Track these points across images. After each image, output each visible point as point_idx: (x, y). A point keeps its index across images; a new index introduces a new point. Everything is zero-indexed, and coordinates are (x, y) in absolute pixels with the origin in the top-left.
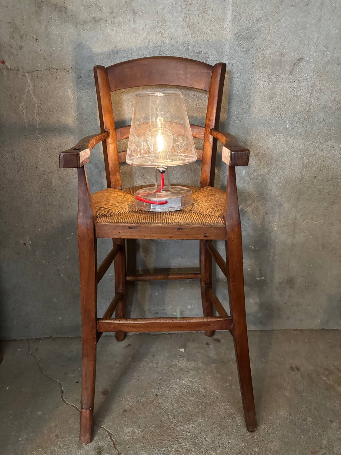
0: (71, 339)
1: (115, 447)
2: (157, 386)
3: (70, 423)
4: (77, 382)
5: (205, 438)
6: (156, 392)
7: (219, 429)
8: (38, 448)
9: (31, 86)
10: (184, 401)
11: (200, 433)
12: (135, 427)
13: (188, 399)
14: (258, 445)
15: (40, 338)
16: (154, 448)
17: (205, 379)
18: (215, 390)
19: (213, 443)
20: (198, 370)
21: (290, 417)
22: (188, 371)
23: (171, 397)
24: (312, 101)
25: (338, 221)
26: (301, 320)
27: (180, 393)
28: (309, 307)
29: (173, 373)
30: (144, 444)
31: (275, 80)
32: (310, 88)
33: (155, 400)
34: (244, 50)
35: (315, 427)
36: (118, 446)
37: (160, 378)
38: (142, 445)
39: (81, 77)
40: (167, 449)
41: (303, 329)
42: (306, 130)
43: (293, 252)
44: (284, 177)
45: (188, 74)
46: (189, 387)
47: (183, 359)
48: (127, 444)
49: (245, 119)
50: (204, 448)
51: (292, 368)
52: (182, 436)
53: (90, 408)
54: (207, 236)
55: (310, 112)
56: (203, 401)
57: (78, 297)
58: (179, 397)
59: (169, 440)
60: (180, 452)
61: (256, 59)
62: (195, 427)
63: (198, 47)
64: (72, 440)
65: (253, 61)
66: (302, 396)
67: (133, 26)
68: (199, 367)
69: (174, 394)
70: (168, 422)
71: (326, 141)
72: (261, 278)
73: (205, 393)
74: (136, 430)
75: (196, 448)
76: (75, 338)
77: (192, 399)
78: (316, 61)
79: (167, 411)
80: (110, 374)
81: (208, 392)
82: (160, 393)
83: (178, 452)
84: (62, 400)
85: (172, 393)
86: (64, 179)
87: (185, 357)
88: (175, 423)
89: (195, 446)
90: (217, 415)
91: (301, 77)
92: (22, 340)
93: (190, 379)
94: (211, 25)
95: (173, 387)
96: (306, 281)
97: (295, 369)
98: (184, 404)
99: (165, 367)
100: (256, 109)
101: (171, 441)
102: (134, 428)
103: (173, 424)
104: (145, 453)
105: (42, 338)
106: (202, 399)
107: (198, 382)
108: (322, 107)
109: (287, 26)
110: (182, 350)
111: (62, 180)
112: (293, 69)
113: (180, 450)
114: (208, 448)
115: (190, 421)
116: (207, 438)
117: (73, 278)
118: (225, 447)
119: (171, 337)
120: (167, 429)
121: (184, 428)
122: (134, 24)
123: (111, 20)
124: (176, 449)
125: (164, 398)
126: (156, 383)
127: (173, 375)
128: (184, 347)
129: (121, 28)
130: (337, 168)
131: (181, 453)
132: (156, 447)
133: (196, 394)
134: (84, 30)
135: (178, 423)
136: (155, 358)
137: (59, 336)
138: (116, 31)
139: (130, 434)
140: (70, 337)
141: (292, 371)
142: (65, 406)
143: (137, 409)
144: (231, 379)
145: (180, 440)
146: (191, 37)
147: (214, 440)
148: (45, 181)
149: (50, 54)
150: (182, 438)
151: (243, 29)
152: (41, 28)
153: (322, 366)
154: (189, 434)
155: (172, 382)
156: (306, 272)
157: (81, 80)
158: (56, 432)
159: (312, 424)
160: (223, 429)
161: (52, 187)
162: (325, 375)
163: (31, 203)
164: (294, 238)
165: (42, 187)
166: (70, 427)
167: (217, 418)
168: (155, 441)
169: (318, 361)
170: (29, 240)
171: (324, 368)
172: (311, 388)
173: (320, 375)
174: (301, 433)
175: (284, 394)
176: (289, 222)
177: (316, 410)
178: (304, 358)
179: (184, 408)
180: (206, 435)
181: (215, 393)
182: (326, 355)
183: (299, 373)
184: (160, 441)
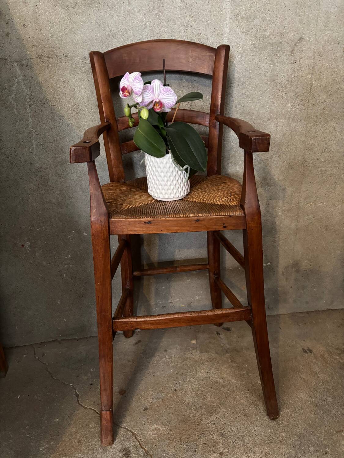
0: (78, 340)
1: (141, 446)
2: (175, 380)
3: (91, 427)
4: (91, 384)
5: (231, 429)
6: (175, 387)
7: (243, 418)
8: (61, 456)
9: (21, 78)
10: (204, 393)
11: (225, 423)
12: (158, 424)
14: (285, 430)
15: (45, 342)
16: (182, 443)
17: (222, 369)
18: (233, 379)
19: (239, 432)
20: (213, 361)
21: (311, 399)
22: (203, 363)
23: (190, 391)
24: (313, 82)
25: (340, 203)
26: (307, 303)
27: (198, 385)
28: (314, 289)
29: (188, 366)
30: (170, 440)
31: (276, 61)
32: (311, 69)
33: (175, 395)
34: (244, 30)
36: (144, 445)
37: (176, 372)
38: (168, 442)
39: (75, 65)
40: (195, 444)
41: (309, 311)
42: (308, 112)
43: (297, 236)
44: (287, 161)
45: (190, 58)
46: (206, 378)
47: (196, 351)
48: (154, 443)
49: (247, 103)
50: (232, 439)
51: (305, 350)
52: (208, 428)
53: (111, 410)
54: (226, 226)
55: (311, 93)
57: (83, 296)
58: (198, 390)
59: (195, 434)
60: (208, 445)
61: (256, 40)
62: (219, 418)
63: (197, 29)
64: (96, 444)
65: (254, 43)
66: (318, 377)
67: (128, 7)
68: (213, 358)
69: (193, 388)
70: (191, 416)
71: (327, 122)
72: (267, 264)
73: (223, 383)
74: (160, 428)
75: (223, 439)
76: (81, 339)
77: (212, 390)
78: (316, 41)
79: (188, 405)
80: (124, 372)
81: (226, 382)
82: (179, 387)
83: (206, 445)
84: (78, 404)
85: (190, 386)
86: (61, 175)
87: (198, 349)
88: (199, 416)
89: (223, 437)
90: (238, 404)
91: (302, 58)
92: (25, 346)
93: (206, 371)
94: (210, 5)
95: (191, 380)
96: (311, 264)
97: (308, 351)
98: (204, 397)
99: (179, 361)
100: (258, 92)
101: (197, 435)
103: (197, 418)
104: (172, 449)
105: (47, 342)
106: (222, 390)
107: (215, 372)
108: (323, 87)
109: (286, 5)
110: (194, 342)
111: (60, 176)
112: (293, 50)
113: (207, 442)
114: (236, 438)
115: (213, 412)
116: (232, 428)
117: (76, 277)
118: (252, 436)
119: (180, 329)
120: (191, 423)
121: (209, 421)
122: (129, 6)
123: (105, 2)
124: (204, 442)
125: (183, 392)
126: (173, 377)
127: (189, 368)
128: (196, 338)
129: (115, 10)
130: (339, 149)
131: (210, 445)
132: (184, 442)
133: (215, 385)
134: (76, 14)
135: (201, 416)
136: (168, 352)
137: (65, 338)
138: (110, 14)
139: (155, 432)
140: (76, 339)
141: (304, 353)
142: (83, 410)
143: (158, 405)
144: (247, 367)
145: (206, 433)
146: (189, 19)
147: (240, 429)
148: (42, 178)
149: (39, 41)
150: (208, 430)
151: (242, 9)
152: (28, 13)
153: (333, 346)
154: (214, 426)
155: (189, 375)
156: (310, 255)
157: (75, 68)
158: (78, 438)
159: (332, 404)
160: (247, 417)
161: (49, 183)
162: (337, 355)
163: (27, 202)
164: (298, 221)
165: (38, 185)
166: (92, 431)
167: (240, 407)
168: (181, 437)
169: (329, 341)
170: (27, 241)
171: (335, 348)
172: (325, 369)
173: (333, 355)
174: (323, 414)
175: (301, 377)
176: (293, 206)
177: (335, 390)
178: (315, 339)
179: (206, 400)
180: (232, 425)
181: (233, 382)
182: (335, 335)
183: (312, 355)
184: (186, 436)
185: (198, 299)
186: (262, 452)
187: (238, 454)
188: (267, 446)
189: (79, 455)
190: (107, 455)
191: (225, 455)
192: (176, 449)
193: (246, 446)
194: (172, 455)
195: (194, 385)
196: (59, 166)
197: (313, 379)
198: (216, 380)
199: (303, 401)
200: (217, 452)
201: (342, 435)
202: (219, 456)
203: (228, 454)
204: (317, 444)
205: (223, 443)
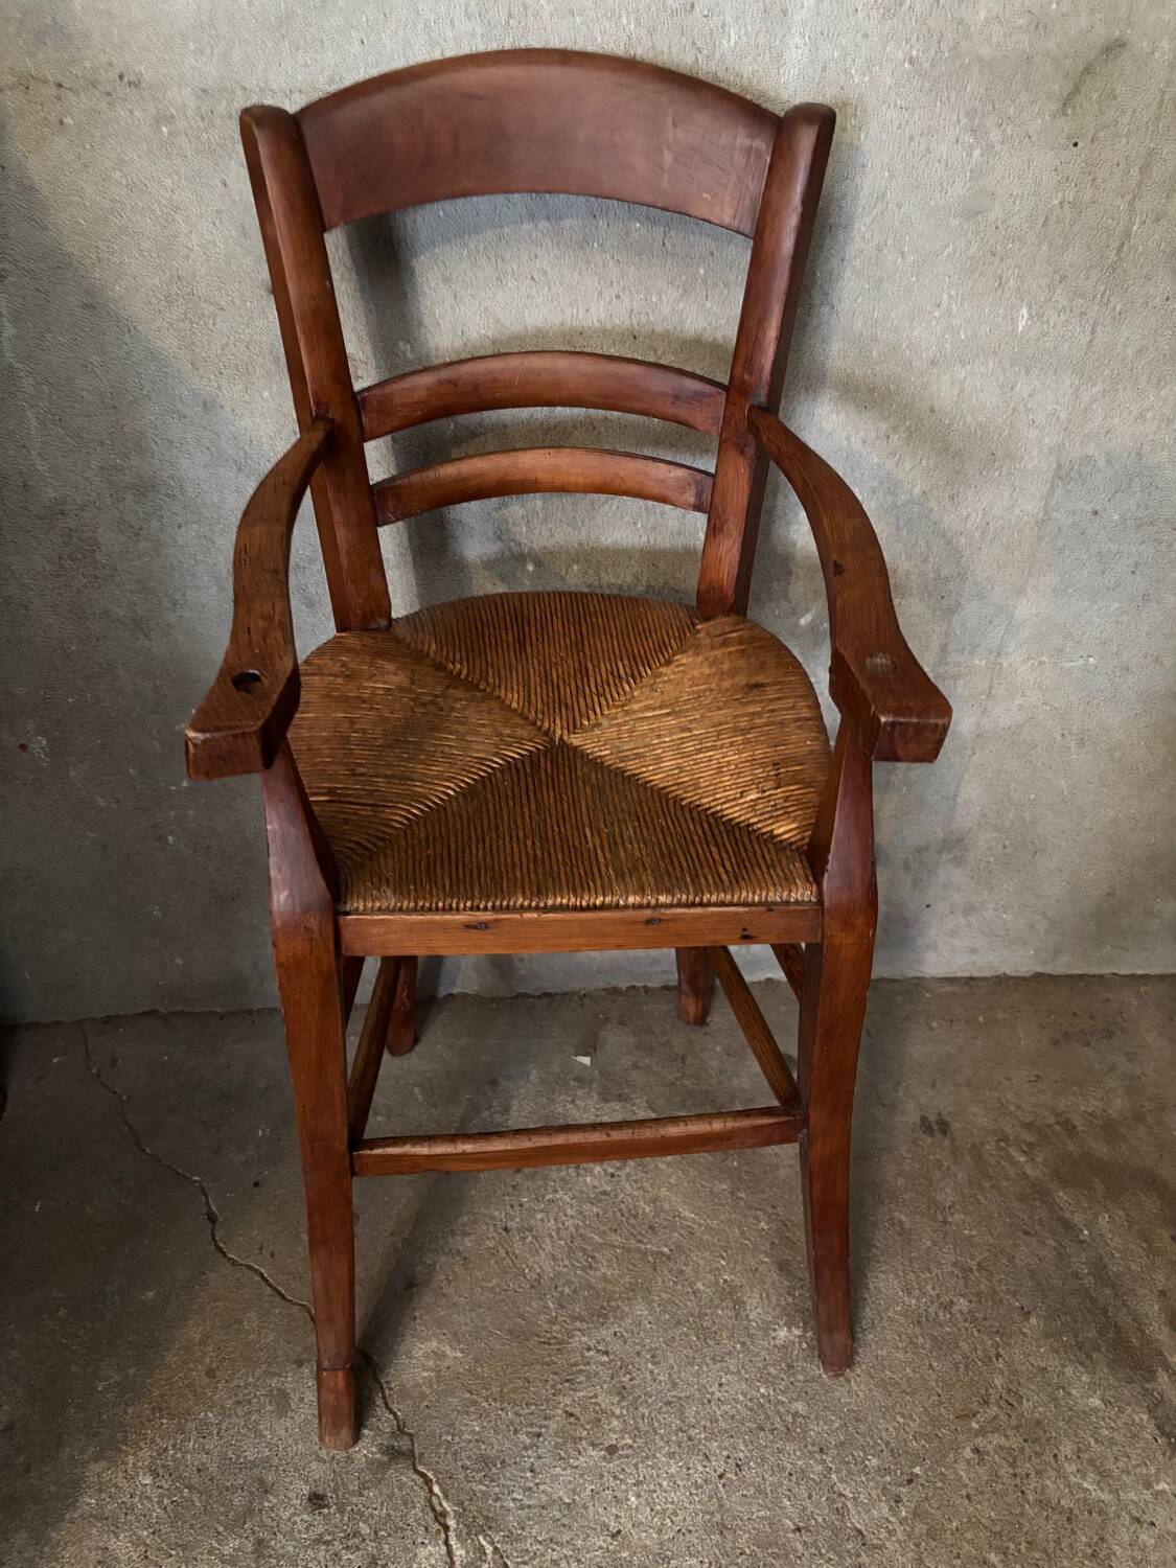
0: (221, 1019)
1: (386, 1404)
2: (508, 1195)
4: (256, 1184)
5: (652, 1372)
6: (505, 1216)
7: (695, 1341)
8: (158, 1415)
10: (590, 1248)
11: (638, 1354)
12: (443, 1337)
14: (806, 1393)
15: (118, 1016)
16: (503, 1405)
17: (657, 1166)
18: (686, 1207)
19: (675, 1385)
21: (906, 1298)
23: (551, 1236)
24: (1135, 228)
25: (1147, 661)
27: (579, 1219)
28: (1004, 916)
30: (472, 1394)
31: (995, 134)
32: (1135, 171)
33: (502, 1246)
35: (976, 1333)
36: (396, 1401)
38: (465, 1399)
39: (169, 119)
40: (542, 1410)
41: (975, 976)
42: (1091, 341)
46: (604, 1197)
47: (588, 1093)
48: (423, 1396)
50: (649, 1406)
51: (926, 1124)
52: (585, 1365)
56: (648, 1246)
57: (234, 900)
58: (575, 1235)
59: (547, 1381)
60: (578, 1419)
61: (926, 44)
62: (622, 1336)
64: (257, 1386)
65: (914, 53)
66: (945, 1222)
69: (560, 1225)
70: (542, 1319)
73: (654, 1217)
74: (448, 1349)
75: (624, 1404)
76: (233, 1014)
77: (615, 1239)
79: (539, 1282)
81: (663, 1215)
82: (518, 1220)
83: (572, 1420)
84: (213, 1247)
85: (552, 1221)
87: (594, 1086)
88: (564, 1325)
89: (623, 1398)
91: (1105, 128)
92: (59, 1023)
93: (610, 1170)
95: (558, 1200)
96: (1007, 843)
97: (936, 1128)
98: (590, 1260)
101: (551, 1383)
102: (440, 1341)
103: (557, 1327)
104: (475, 1423)
105: (125, 1017)
106: (646, 1241)
107: (635, 1178)
108: (1168, 249)
110: (586, 1060)
111: (137, 534)
113: (577, 1411)
114: (660, 1404)
115: (607, 1315)
116: (656, 1371)
117: (209, 846)
118: (709, 1401)
119: (550, 1005)
120: (540, 1343)
121: (591, 1340)
124: (568, 1409)
125: (530, 1238)
126: (505, 1184)
128: (590, 1047)
131: (582, 1420)
132: (509, 1404)
133: (628, 1223)
135: (572, 1324)
136: (500, 1088)
137: (180, 1008)
139: (431, 1363)
140: (218, 1013)
141: (924, 1132)
142: (226, 1269)
143: (448, 1276)
144: (736, 1168)
145: (578, 1380)
147: (679, 1378)
148: (70, 536)
149: (18, 16)
150: (585, 1371)
153: (1020, 1113)
154: (605, 1358)
155: (555, 1181)
156: (1011, 816)
157: (170, 133)
158: (208, 1359)
159: (966, 1320)
160: (705, 1339)
161: (98, 556)
162: (1025, 1148)
163: (24, 611)
164: (986, 712)
165: (60, 558)
166: (248, 1343)
167: (689, 1304)
168: (506, 1385)
169: (1010, 1096)
170: (38, 735)
171: (1022, 1122)
172: (975, 1195)
173: (1008, 1148)
174: (930, 1352)
175: (893, 1219)
176: (977, 662)
177: (985, 1273)
178: (968, 1084)
179: (592, 1273)
180: (656, 1360)
181: (685, 1219)
182: (1035, 1073)
183: (947, 1142)
184: (520, 1383)
186: (729, 1457)
187: (658, 1455)
188: (744, 1441)
189: (206, 1415)
190: (289, 1423)
191: (621, 1456)
192: (485, 1424)
193: (685, 1432)
194: (471, 1441)
195: (566, 1216)
196: (130, 498)
197: (929, 1230)
198: (635, 1206)
199: (882, 1302)
200: (601, 1444)
201: (970, 1429)
202: (604, 1458)
203: (630, 1451)
204: (892, 1450)
205: (622, 1415)
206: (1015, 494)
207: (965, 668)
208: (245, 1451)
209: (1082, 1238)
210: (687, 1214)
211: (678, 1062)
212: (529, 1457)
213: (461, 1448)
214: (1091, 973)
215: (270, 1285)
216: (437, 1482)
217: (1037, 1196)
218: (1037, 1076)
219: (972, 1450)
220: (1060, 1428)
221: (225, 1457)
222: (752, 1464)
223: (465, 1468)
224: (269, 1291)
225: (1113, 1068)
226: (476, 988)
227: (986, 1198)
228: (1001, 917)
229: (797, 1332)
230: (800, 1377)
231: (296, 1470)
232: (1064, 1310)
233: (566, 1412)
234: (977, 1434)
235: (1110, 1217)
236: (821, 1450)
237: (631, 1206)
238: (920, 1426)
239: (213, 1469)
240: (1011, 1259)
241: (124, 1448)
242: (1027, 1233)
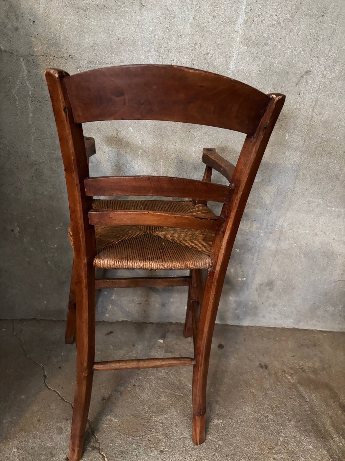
0: (55, 322)
1: (93, 433)
2: (135, 376)
4: (60, 368)
5: (176, 430)
6: (134, 382)
8: (21, 431)
9: (26, 73)
10: (159, 393)
11: (172, 424)
13: (163, 391)
14: (223, 439)
15: (24, 319)
16: (129, 436)
17: (181, 371)
19: (182, 434)
21: (254, 414)
23: (147, 388)
24: (314, 116)
25: (322, 233)
26: (276, 319)
27: (156, 384)
28: (284, 308)
30: (120, 432)
31: (279, 90)
32: (314, 102)
33: (133, 390)
34: (252, 56)
35: (275, 425)
36: (96, 433)
38: (117, 434)
39: (80, 67)
40: (141, 439)
41: (276, 327)
42: (304, 144)
43: (275, 258)
46: (165, 379)
50: (174, 439)
51: (261, 365)
52: (155, 426)
55: (310, 126)
58: (155, 388)
59: (143, 430)
60: (152, 442)
61: (263, 68)
62: (167, 418)
63: (206, 49)
64: (53, 425)
65: (260, 69)
66: (266, 393)
67: (139, 18)
69: (151, 386)
70: (143, 412)
71: (322, 156)
72: (243, 279)
73: (179, 385)
74: (113, 419)
75: (166, 438)
76: (59, 321)
77: (167, 391)
78: (323, 75)
79: (143, 401)
81: (181, 385)
82: (138, 383)
83: (150, 442)
84: (44, 385)
85: (148, 384)
86: (56, 170)
87: (164, 348)
88: (150, 414)
91: (306, 91)
92: (6, 320)
93: (167, 371)
94: (222, 26)
95: (150, 378)
96: (285, 285)
97: (264, 367)
98: (159, 396)
101: (144, 431)
102: (111, 416)
103: (147, 415)
104: (120, 441)
105: (26, 319)
106: (176, 392)
107: (174, 374)
108: (322, 122)
109: (299, 36)
110: (161, 341)
112: (299, 81)
113: (152, 439)
114: (177, 439)
115: (163, 412)
116: (177, 429)
117: (59, 266)
119: (152, 326)
120: (142, 419)
121: (158, 419)
122: (140, 16)
123: (116, 9)
124: (149, 439)
125: (141, 388)
126: (135, 373)
128: (163, 337)
129: (126, 19)
130: (329, 183)
131: (153, 442)
132: (131, 436)
133: (171, 386)
134: (87, 17)
135: (152, 414)
136: (135, 347)
137: (43, 318)
138: (121, 23)
140: (54, 320)
141: (260, 368)
142: (47, 391)
143: (115, 397)
145: (153, 430)
146: (199, 37)
147: (184, 432)
148: (37, 171)
149: (47, 39)
151: (254, 34)
152: (39, 10)
153: (289, 365)
154: (162, 425)
155: (150, 373)
156: (286, 277)
157: (79, 71)
158: (39, 417)
159: (272, 421)
161: (43, 177)
162: (290, 374)
163: (20, 191)
164: (278, 244)
165: (33, 177)
166: (52, 413)
167: (188, 411)
168: (130, 430)
169: (286, 359)
170: (17, 227)
171: (289, 367)
172: (275, 386)
173: (285, 374)
174: (261, 430)
175: (251, 391)
176: (276, 229)
177: (278, 408)
178: (274, 356)
179: (159, 399)
180: (177, 426)
181: (188, 386)
182: (293, 354)
183: (267, 371)
184: (134, 430)
185: (173, 301)
186: (198, 456)
187: (176, 454)
188: (203, 452)
189: (36, 432)
190: (62, 437)
191: (164, 454)
192: (123, 441)
193: (185, 448)
194: (118, 446)
195: (153, 383)
197: (261, 395)
198: (173, 382)
199: (247, 414)
200: (158, 450)
201: (273, 452)
202: (159, 454)
203: (167, 452)
204: (248, 457)
205: (165, 442)
206: (286, 182)
207: (273, 231)
208: (47, 444)
209: (307, 400)
210: (189, 385)
211: (189, 344)
212: (136, 452)
213: (115, 448)
214: (309, 329)
215: (60, 397)
216: (106, 457)
217: (294, 388)
218: (294, 355)
219: (273, 459)
220: (300, 454)
221: (40, 445)
222: (205, 458)
223: (115, 454)
224: (60, 398)
225: (316, 355)
226: (131, 319)
227: (278, 387)
228: (283, 309)
229: (221, 421)
230: (221, 434)
231: (63, 450)
232: (301, 420)
233: (148, 439)
234: (275, 454)
235: (315, 395)
236: (227, 456)
237: (172, 382)
238: (257, 451)
239: (36, 448)
240: (286, 405)
241: (9, 440)
242: (290, 398)
